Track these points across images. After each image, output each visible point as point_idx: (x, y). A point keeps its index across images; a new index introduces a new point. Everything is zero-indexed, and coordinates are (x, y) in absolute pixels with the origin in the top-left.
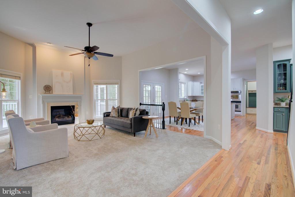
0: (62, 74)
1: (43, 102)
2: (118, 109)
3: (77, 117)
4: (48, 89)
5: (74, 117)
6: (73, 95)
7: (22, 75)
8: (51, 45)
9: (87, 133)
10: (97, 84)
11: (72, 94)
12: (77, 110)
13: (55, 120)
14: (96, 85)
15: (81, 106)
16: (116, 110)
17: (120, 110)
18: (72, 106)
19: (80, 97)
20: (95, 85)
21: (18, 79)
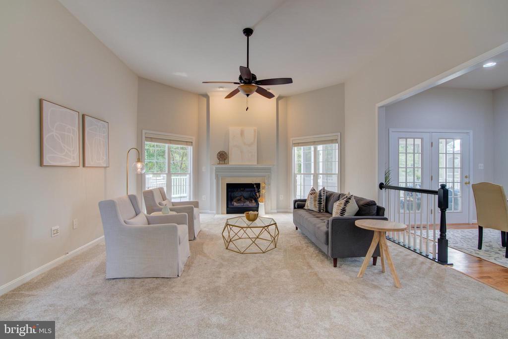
0: (242, 133)
1: (217, 177)
2: (320, 195)
3: (262, 203)
4: (223, 157)
5: (259, 204)
6: (256, 167)
7: (193, 139)
8: (224, 89)
9: (236, 237)
10: (298, 146)
11: (256, 163)
12: (264, 190)
13: (233, 205)
14: (296, 146)
15: (270, 184)
16: (315, 197)
17: (324, 198)
18: (256, 184)
19: (268, 170)
20: (294, 146)
21: (189, 145)
